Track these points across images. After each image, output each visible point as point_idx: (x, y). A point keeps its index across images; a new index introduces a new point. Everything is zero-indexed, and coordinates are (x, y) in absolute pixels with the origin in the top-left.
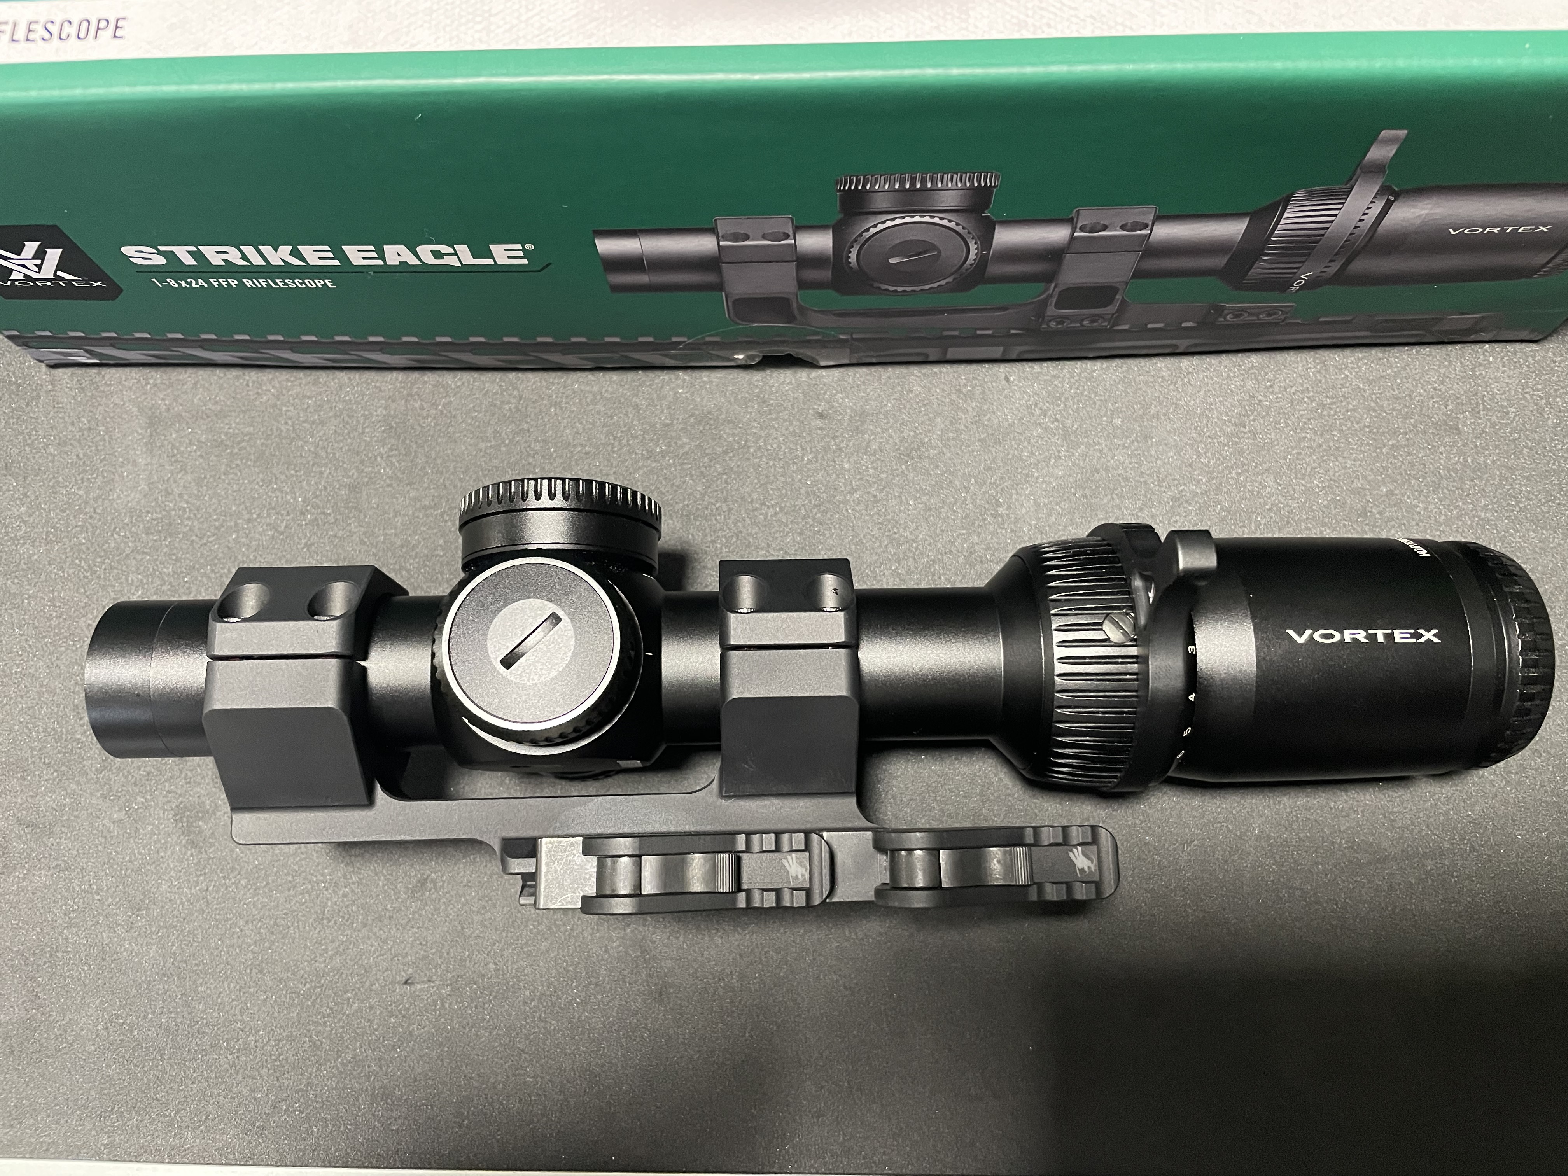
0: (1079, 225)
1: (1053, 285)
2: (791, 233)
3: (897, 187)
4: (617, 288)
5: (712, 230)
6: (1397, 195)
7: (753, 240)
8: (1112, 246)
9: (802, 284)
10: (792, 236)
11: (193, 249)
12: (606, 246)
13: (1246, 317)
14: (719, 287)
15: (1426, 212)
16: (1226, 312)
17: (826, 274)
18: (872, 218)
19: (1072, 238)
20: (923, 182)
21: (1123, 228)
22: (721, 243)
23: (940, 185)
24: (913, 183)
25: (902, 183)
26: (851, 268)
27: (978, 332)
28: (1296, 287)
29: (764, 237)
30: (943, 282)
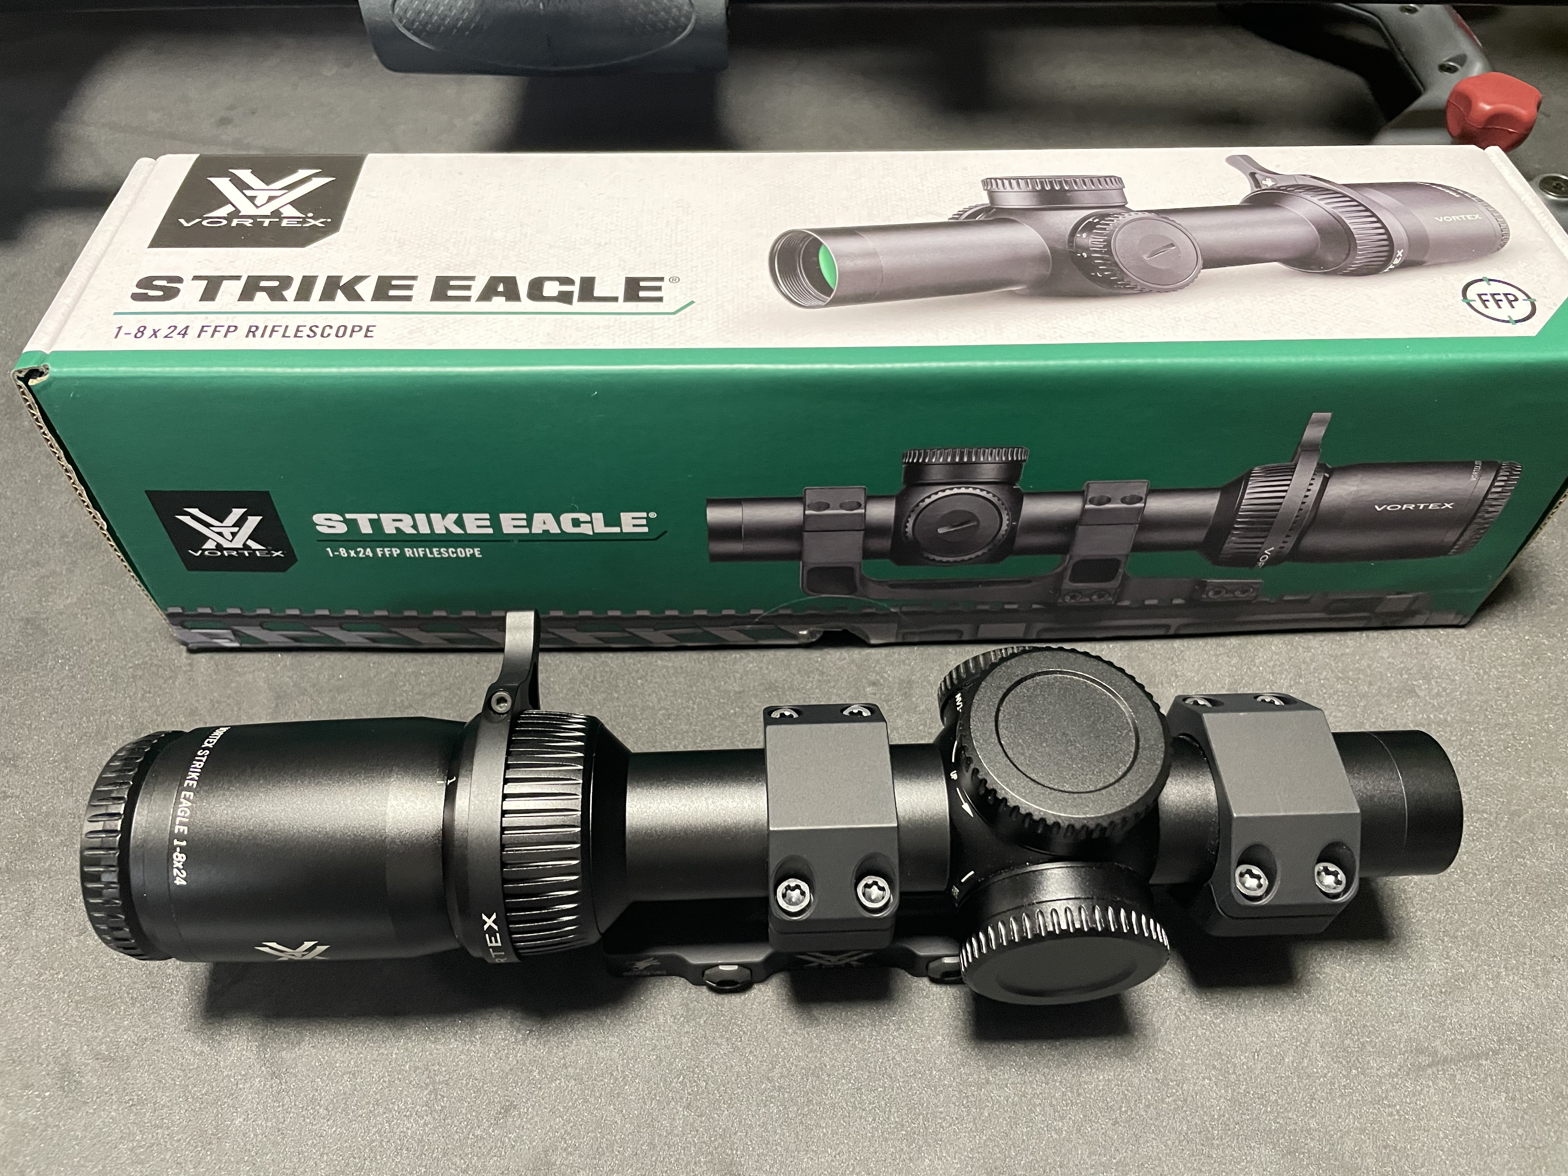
0: (1089, 497)
1: (1068, 557)
2: (862, 503)
3: (949, 460)
4: (716, 557)
5: (801, 500)
6: (1331, 472)
7: (833, 509)
8: (1114, 519)
9: (867, 554)
10: (863, 506)
11: (374, 516)
12: (716, 515)
13: (1226, 596)
14: (797, 556)
15: (1355, 488)
16: (1207, 588)
17: (885, 544)
18: (927, 488)
19: (1084, 511)
20: (970, 457)
21: (1123, 501)
22: (807, 512)
23: (982, 459)
24: (961, 458)
25: (954, 457)
26: (907, 537)
27: (1006, 607)
28: (1261, 563)
29: (842, 507)
30: (979, 553)
